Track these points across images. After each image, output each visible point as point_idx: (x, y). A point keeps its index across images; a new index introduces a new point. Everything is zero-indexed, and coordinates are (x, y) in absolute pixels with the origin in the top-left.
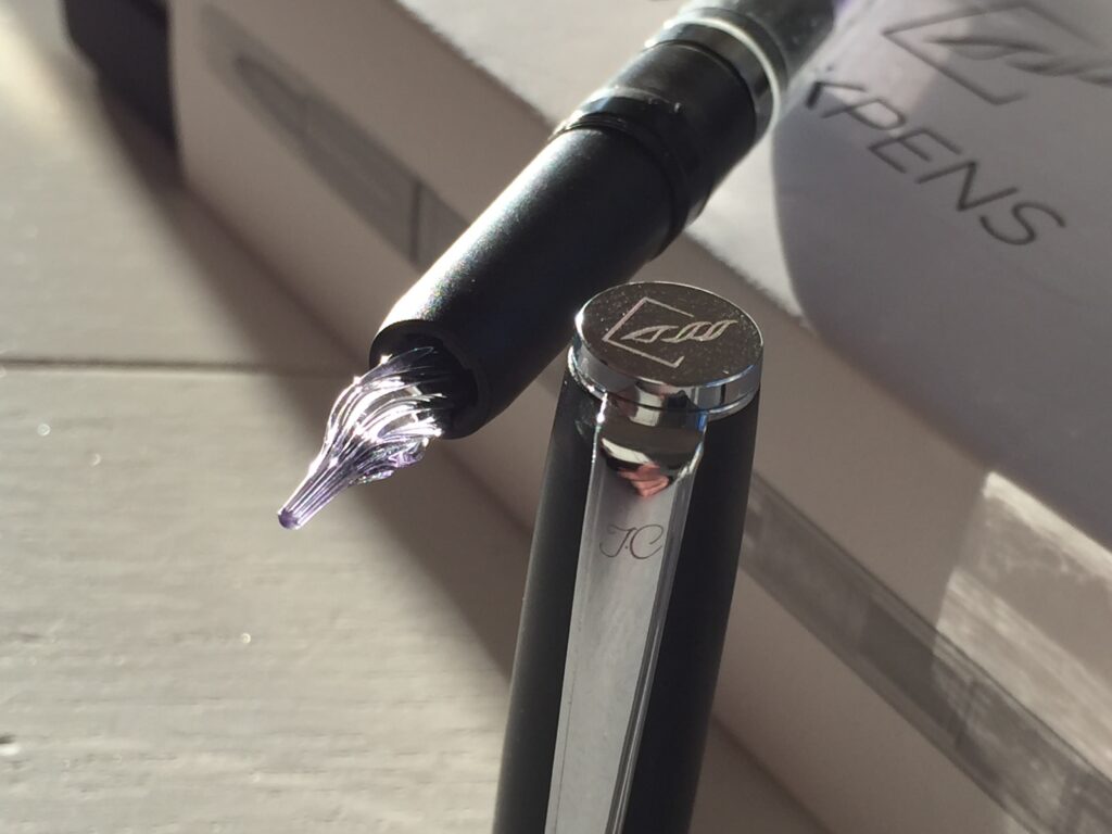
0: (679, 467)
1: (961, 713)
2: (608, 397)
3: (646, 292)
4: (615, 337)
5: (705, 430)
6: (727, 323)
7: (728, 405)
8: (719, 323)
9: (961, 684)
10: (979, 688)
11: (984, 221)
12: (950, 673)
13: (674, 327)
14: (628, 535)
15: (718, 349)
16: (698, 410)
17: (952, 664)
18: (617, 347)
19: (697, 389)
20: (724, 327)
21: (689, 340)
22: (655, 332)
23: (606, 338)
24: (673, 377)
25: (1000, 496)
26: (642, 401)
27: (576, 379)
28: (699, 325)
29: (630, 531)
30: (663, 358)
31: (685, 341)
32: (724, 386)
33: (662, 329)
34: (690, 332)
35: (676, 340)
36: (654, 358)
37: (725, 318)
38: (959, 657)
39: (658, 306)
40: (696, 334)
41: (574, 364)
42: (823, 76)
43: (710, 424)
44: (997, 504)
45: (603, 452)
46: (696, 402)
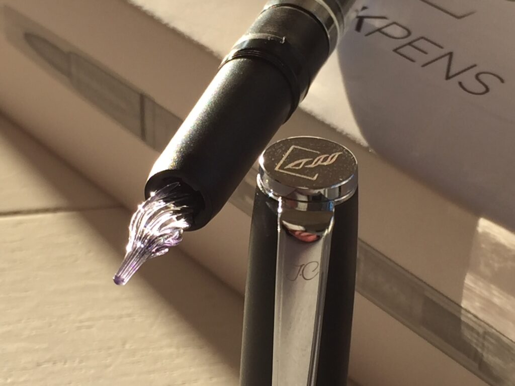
0: (324, 230)
1: (479, 350)
2: (282, 199)
3: (293, 143)
4: (281, 167)
5: (334, 210)
6: (337, 154)
7: (342, 196)
8: (333, 155)
9: (478, 333)
10: (488, 335)
11: (460, 84)
12: (472, 329)
13: (310, 159)
14: (301, 268)
15: (335, 168)
16: (328, 201)
17: (471, 324)
18: (283, 173)
19: (327, 190)
20: (336, 156)
21: (319, 165)
22: (301, 163)
23: (277, 169)
24: (314, 185)
25: (487, 230)
26: (300, 199)
27: (263, 192)
28: (323, 157)
29: (301, 266)
30: (308, 176)
31: (317, 166)
32: (340, 187)
33: (304, 161)
34: (319, 161)
35: (312, 166)
36: (303, 176)
37: (336, 152)
38: (475, 319)
39: (300, 149)
40: (322, 162)
41: (261, 184)
42: (361, 14)
43: (336, 207)
44: (486, 235)
45: (284, 227)
46: (326, 196)
